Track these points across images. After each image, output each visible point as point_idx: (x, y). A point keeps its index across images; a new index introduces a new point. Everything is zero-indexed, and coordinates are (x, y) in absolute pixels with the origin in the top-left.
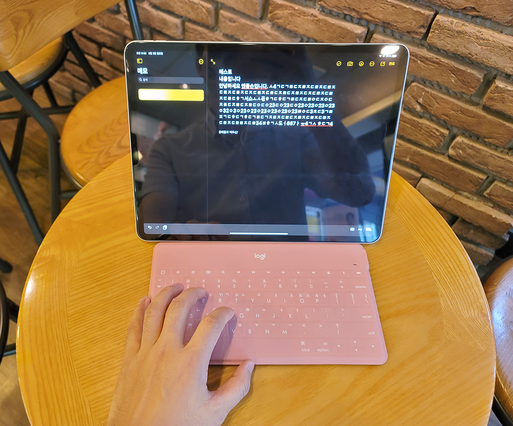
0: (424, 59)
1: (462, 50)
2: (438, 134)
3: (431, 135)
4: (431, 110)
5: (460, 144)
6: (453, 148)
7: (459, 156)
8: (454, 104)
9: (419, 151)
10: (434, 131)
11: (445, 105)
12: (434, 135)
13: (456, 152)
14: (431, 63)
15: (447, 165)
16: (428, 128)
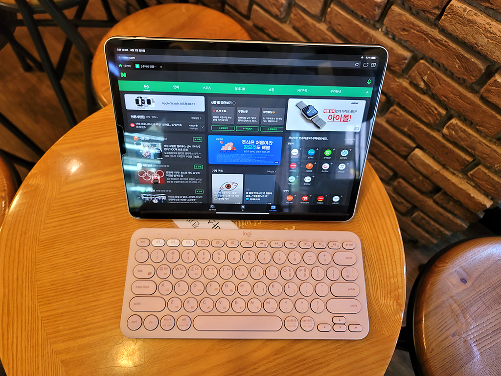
0: (434, 40)
1: (470, 39)
2: (436, 112)
3: (430, 112)
4: (433, 89)
5: (454, 126)
6: (448, 128)
7: (451, 135)
8: (454, 88)
9: (417, 124)
10: (433, 109)
11: (447, 87)
12: (433, 113)
13: (449, 132)
14: (440, 45)
15: (439, 141)
16: (428, 105)
